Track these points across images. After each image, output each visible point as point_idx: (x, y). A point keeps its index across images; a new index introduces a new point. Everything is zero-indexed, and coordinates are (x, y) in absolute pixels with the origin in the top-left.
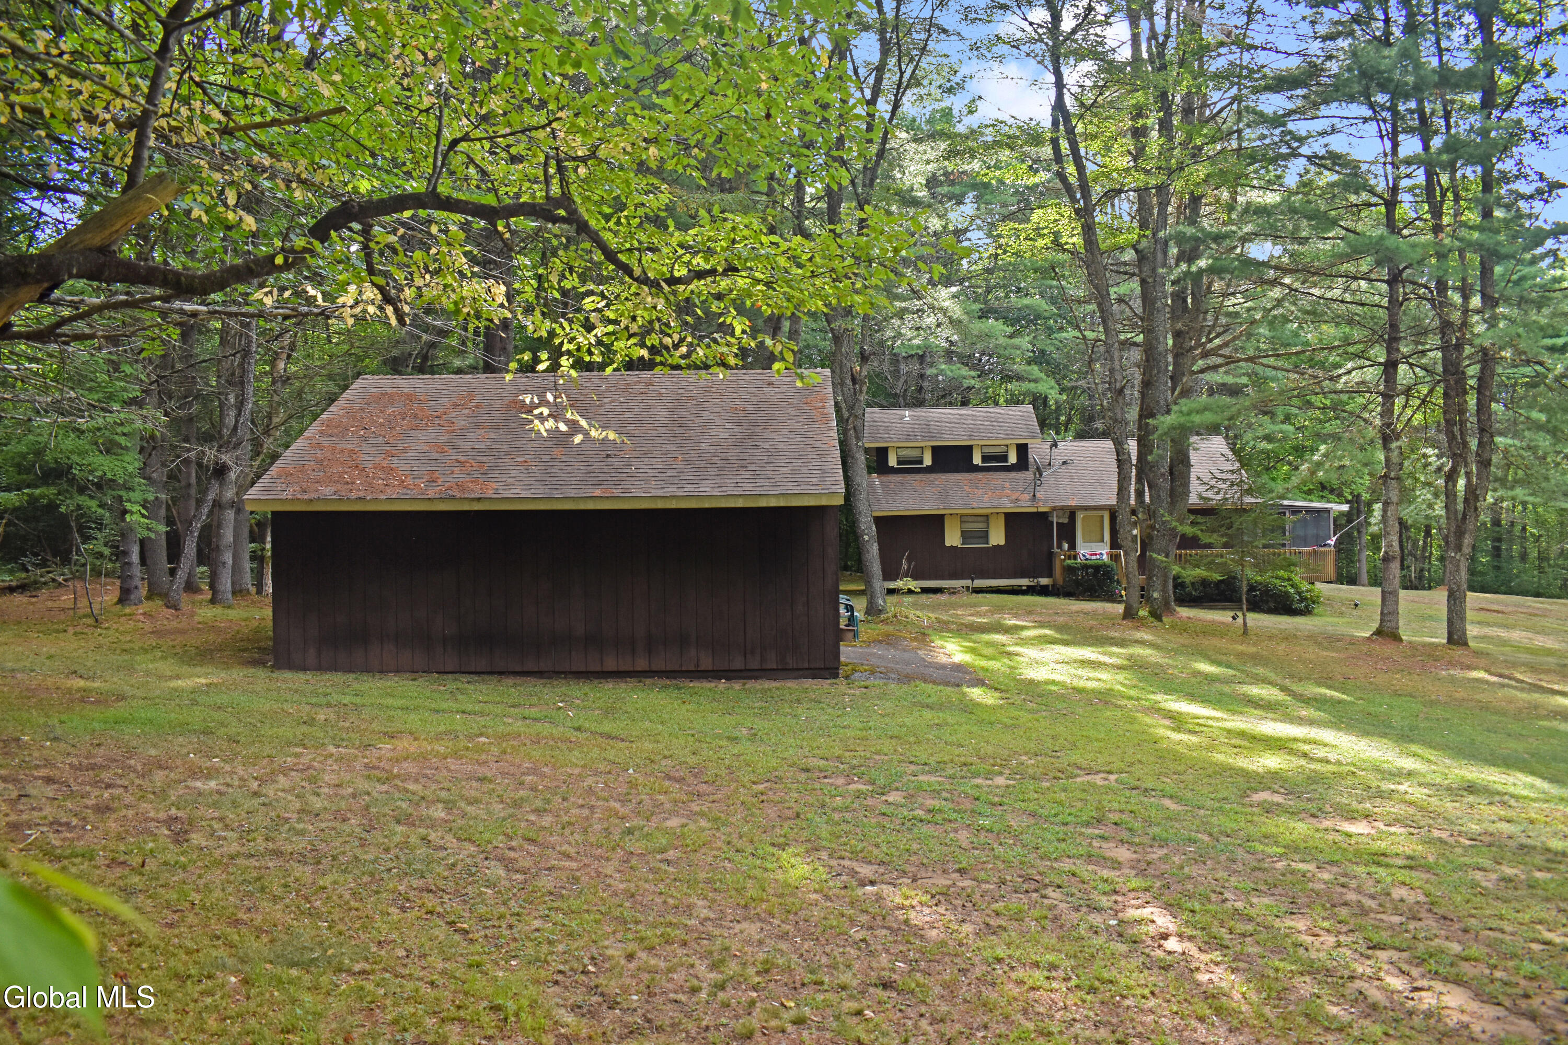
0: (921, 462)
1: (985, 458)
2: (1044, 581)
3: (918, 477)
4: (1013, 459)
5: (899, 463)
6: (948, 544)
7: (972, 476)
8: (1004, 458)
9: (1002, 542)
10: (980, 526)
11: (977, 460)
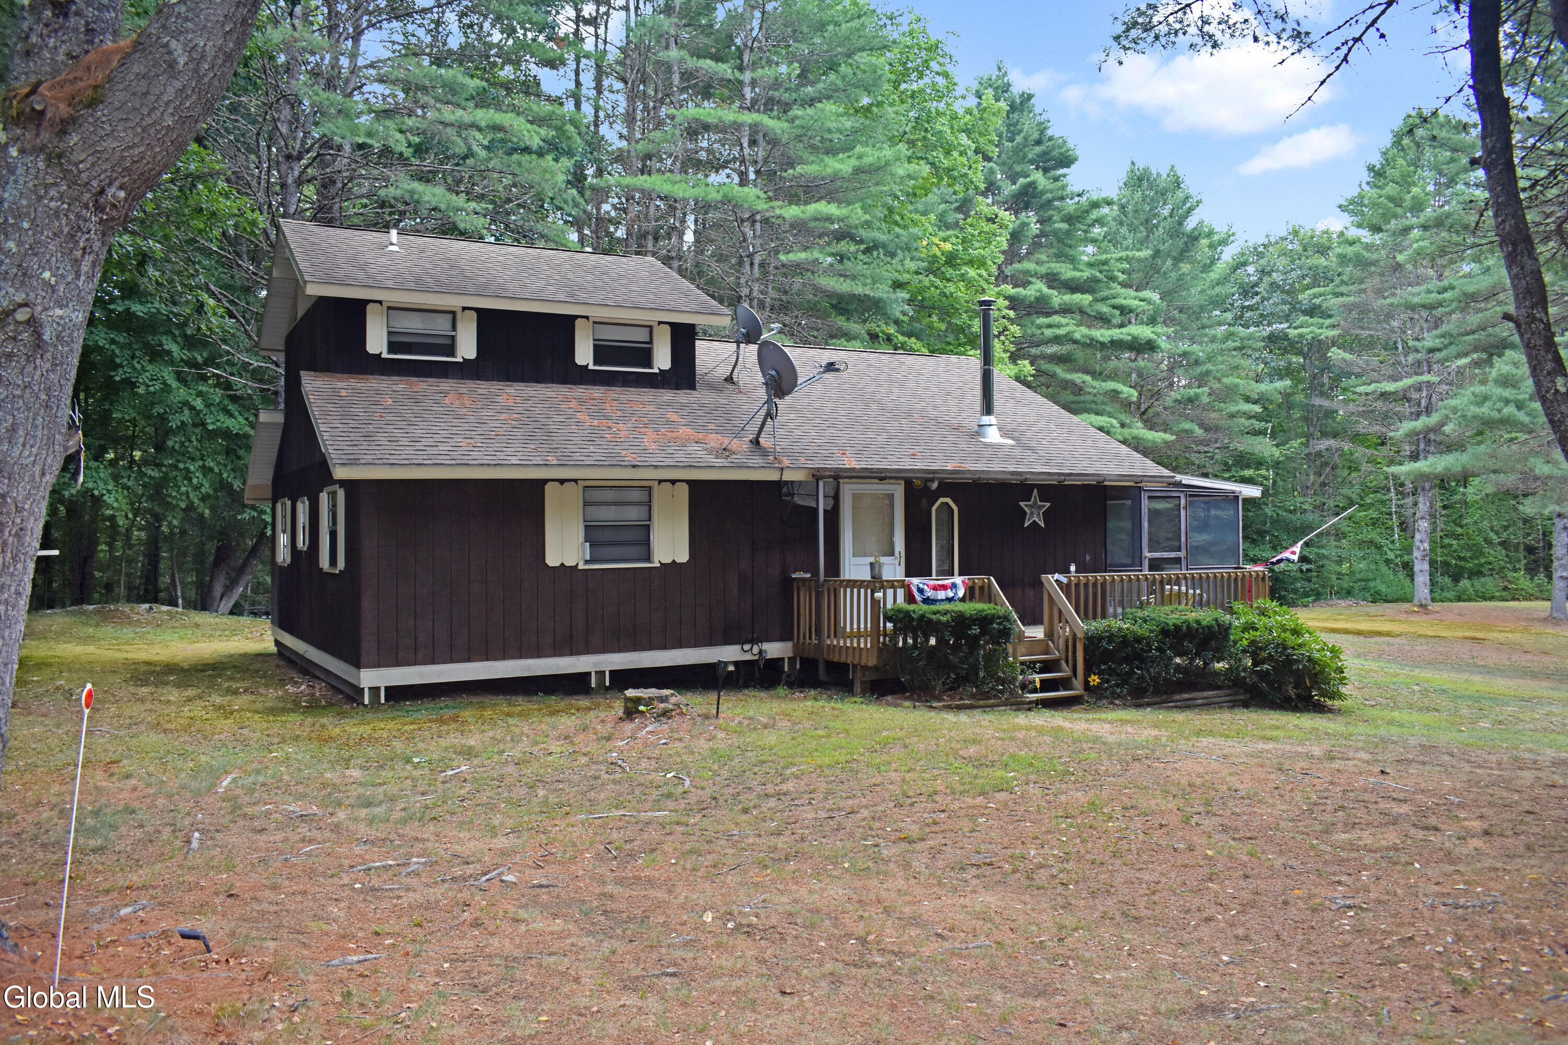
0: (450, 349)
1: (602, 352)
2: (774, 649)
3: (446, 385)
4: (662, 360)
5: (393, 347)
6: (552, 560)
7: (580, 391)
8: (644, 355)
9: (683, 557)
10: (633, 514)
11: (584, 355)
